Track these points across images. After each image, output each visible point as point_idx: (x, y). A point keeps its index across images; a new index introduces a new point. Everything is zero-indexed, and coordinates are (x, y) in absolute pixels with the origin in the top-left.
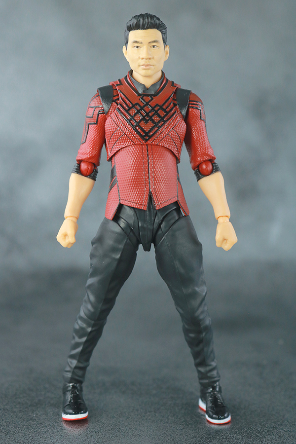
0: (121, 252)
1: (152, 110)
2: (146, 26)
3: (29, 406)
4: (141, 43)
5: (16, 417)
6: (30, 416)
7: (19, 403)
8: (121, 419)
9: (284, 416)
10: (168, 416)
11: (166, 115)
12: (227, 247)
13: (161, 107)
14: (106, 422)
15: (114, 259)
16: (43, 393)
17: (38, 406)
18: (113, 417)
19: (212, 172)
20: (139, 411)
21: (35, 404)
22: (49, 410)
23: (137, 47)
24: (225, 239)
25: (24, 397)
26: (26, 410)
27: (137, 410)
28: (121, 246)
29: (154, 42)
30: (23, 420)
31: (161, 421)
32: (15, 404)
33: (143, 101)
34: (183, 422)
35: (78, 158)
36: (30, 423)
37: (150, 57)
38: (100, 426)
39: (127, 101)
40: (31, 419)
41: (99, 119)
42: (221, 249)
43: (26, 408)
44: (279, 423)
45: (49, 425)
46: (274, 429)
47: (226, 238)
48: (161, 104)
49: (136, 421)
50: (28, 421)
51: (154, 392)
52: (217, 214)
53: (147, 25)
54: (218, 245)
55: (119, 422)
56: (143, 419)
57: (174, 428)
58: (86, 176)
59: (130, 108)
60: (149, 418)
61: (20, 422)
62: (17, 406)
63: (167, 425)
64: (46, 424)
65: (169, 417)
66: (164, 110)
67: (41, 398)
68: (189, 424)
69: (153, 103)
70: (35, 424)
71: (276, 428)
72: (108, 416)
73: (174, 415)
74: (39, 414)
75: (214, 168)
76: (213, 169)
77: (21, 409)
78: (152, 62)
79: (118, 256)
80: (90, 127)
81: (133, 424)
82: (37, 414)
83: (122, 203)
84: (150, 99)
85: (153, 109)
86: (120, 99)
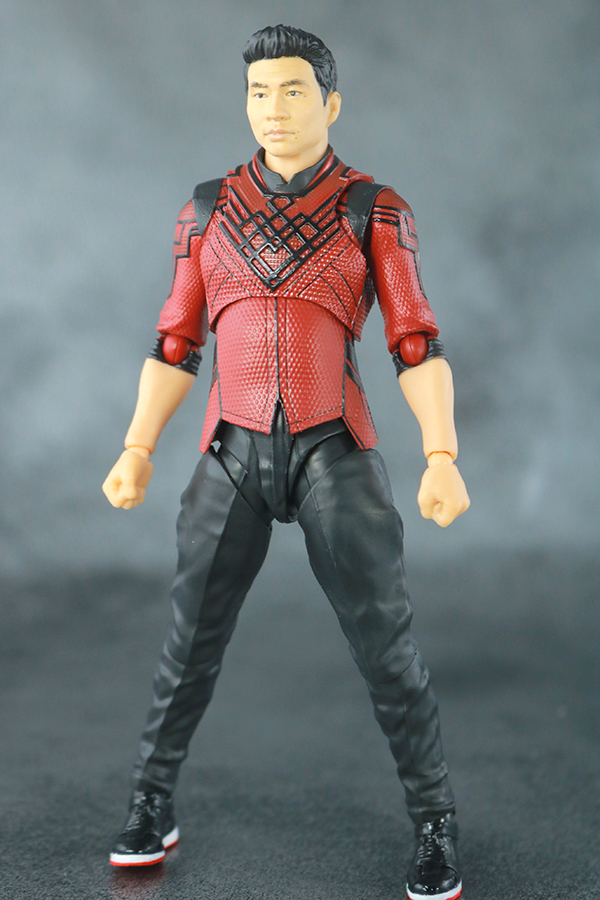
0: (224, 522)
1: (287, 225)
2: (275, 50)
3: (53, 855)
4: (266, 87)
5: (27, 879)
6: (55, 875)
7: (30, 849)
8: (249, 874)
9: (587, 864)
10: (347, 868)
11: (316, 237)
12: (443, 518)
13: (308, 220)
14: (217, 882)
15: (213, 536)
16: (78, 827)
17: (72, 855)
18: (233, 871)
19: (424, 359)
20: (284, 859)
21: (64, 852)
22: (96, 863)
23: (261, 96)
24: (438, 502)
25: (39, 836)
26: (47, 862)
27: (281, 857)
28: (225, 509)
29: (293, 83)
30: (43, 883)
31: (333, 877)
32: (21, 852)
33: (273, 208)
34: (379, 881)
35: (161, 328)
36: (58, 890)
37: (283, 114)
38: (208, 893)
39: (241, 206)
40: (60, 882)
41: (192, 246)
42: (431, 522)
43: (46, 858)
44: (579, 878)
45: (99, 894)
46: (570, 891)
47: (439, 499)
48: (309, 214)
49: (281, 878)
50: (52, 886)
51: (311, 819)
52: (429, 446)
53: (278, 49)
54: (425, 513)
55: (246, 879)
56: (294, 874)
57: (363, 892)
58: (172, 364)
59: (245, 223)
60: (308, 870)
61: (36, 889)
62: (28, 856)
63: (347, 886)
64: (92, 893)
65: (349, 870)
66: (316, 226)
67: (76, 838)
68: (392, 885)
69: (292, 212)
70: (67, 892)
71: (575, 888)
72: (220, 869)
73: (358, 867)
74: (76, 871)
75: (431, 348)
76: (427, 352)
77: (36, 862)
78: (288, 126)
79: (219, 530)
80: (179, 264)
81: (274, 881)
82: (70, 872)
83: (224, 419)
84: (289, 202)
85: (291, 223)
86: (229, 204)
